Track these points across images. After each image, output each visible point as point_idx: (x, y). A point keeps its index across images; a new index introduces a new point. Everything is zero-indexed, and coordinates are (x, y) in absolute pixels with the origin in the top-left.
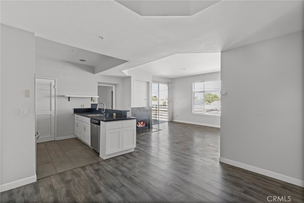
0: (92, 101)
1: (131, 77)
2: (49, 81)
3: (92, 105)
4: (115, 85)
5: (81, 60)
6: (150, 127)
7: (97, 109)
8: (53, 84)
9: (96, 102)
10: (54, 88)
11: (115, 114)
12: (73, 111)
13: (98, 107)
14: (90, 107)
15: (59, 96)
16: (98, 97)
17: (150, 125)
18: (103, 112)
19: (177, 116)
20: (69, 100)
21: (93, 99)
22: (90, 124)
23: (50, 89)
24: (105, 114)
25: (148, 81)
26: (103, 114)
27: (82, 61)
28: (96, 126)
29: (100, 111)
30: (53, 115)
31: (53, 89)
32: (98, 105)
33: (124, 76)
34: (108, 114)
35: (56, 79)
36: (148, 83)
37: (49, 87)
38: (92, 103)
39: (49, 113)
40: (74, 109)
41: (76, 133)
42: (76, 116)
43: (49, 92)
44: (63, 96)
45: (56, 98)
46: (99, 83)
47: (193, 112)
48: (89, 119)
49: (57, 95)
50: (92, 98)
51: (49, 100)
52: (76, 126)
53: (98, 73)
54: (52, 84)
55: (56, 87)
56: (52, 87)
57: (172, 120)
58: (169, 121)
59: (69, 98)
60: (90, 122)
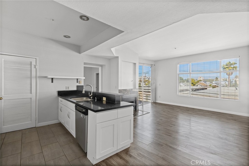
0: (77, 82)
1: (118, 57)
2: (29, 60)
3: (78, 86)
4: (102, 66)
5: (65, 36)
6: (137, 109)
7: (84, 92)
8: (34, 63)
9: (82, 84)
10: (35, 67)
11: (104, 99)
12: (56, 94)
13: (84, 89)
14: (75, 89)
15: (41, 77)
16: (84, 78)
17: (137, 108)
18: (91, 95)
19: (160, 97)
20: (52, 82)
21: (79, 80)
22: (75, 111)
23: (30, 69)
24: (93, 97)
25: (135, 63)
26: (90, 98)
27: (67, 37)
28: (82, 115)
29: (86, 95)
30: (34, 98)
31: (33, 70)
32: (84, 87)
33: (112, 56)
34: (96, 98)
35: (38, 58)
36: (135, 64)
37: (29, 66)
38: (78, 84)
39: (29, 96)
40: (58, 91)
41: (59, 118)
42: (60, 99)
43: (29, 73)
44: (46, 77)
45: (38, 79)
46: (85, 64)
47: (178, 94)
48: (74, 105)
49: (38, 75)
50: (77, 79)
51: (29, 82)
52: (59, 110)
53: (84, 52)
54: (32, 64)
55: (37, 67)
56: (33, 66)
57: (155, 101)
58: (152, 102)
59: (52, 79)
60: (75, 108)
